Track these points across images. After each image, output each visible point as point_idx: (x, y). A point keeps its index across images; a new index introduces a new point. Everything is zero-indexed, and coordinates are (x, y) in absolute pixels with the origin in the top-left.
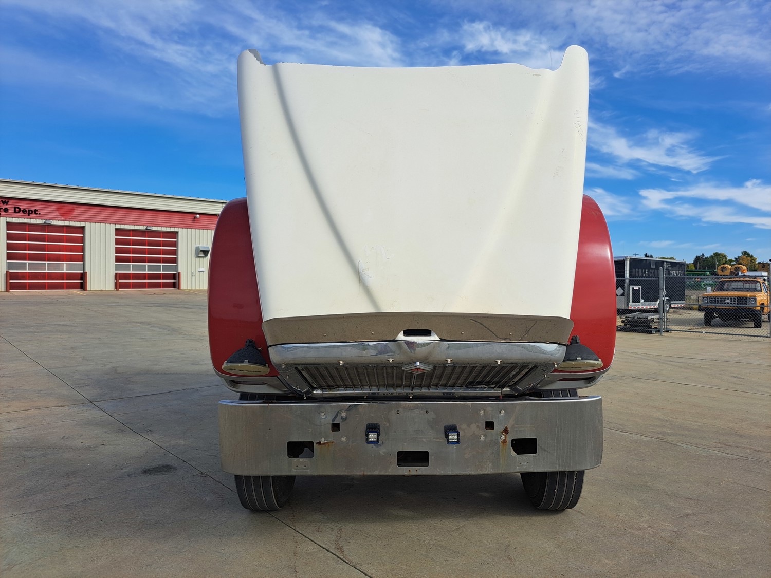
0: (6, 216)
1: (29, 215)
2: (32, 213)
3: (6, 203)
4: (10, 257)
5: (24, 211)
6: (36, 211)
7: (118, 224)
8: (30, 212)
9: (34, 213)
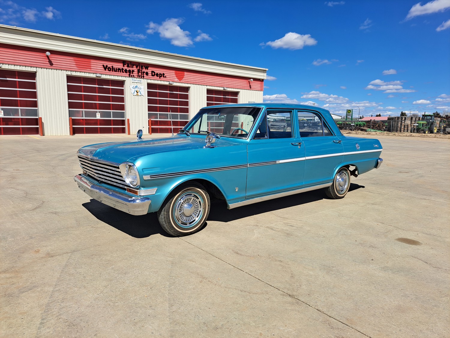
0: (147, 78)
1: (160, 78)
2: (161, 77)
3: (146, 68)
4: (150, 109)
5: (157, 75)
6: (164, 74)
7: (208, 86)
8: (161, 75)
9: (162, 76)
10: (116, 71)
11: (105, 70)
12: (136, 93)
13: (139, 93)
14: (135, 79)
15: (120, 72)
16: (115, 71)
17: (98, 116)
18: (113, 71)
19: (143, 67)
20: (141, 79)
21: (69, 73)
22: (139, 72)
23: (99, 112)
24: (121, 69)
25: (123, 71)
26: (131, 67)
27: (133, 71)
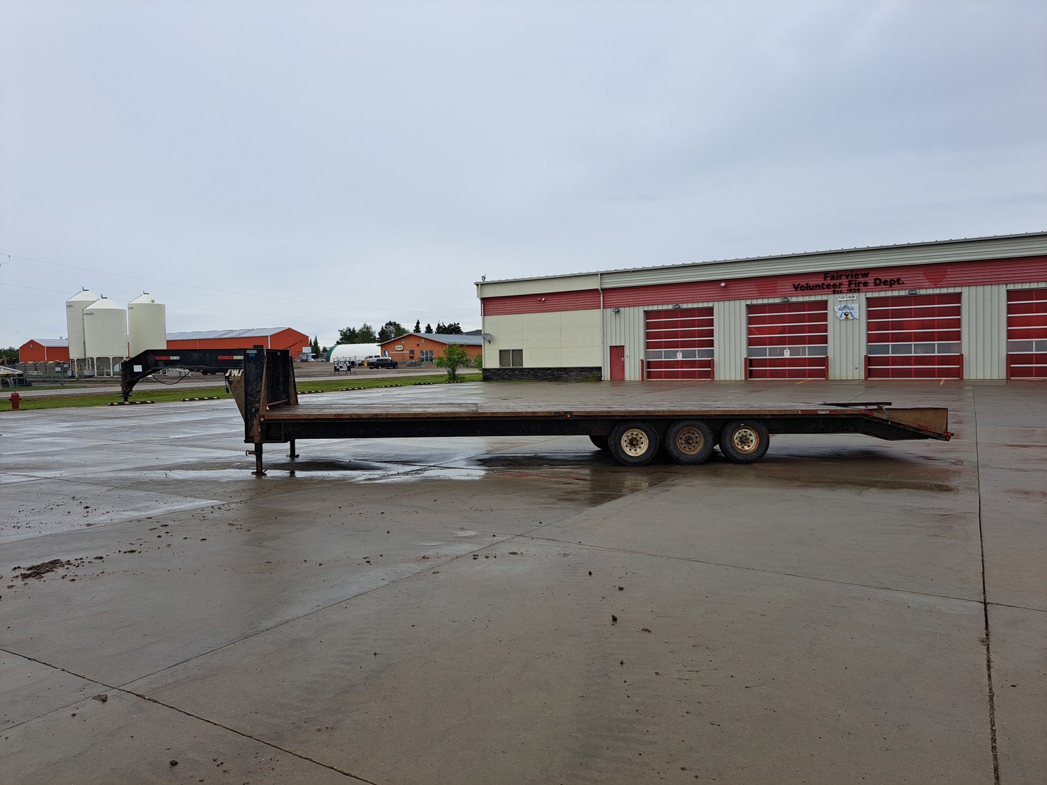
0: (866, 290)
1: (891, 287)
2: (894, 284)
3: (865, 275)
4: (870, 339)
5: (885, 283)
6: (898, 279)
7: (1011, 284)
8: (892, 282)
9: (896, 283)
10: (813, 289)
11: (796, 289)
12: (844, 316)
13: (850, 315)
14: (844, 295)
15: (819, 289)
16: (811, 289)
17: (787, 355)
18: (807, 290)
19: (858, 275)
20: (854, 294)
21: (749, 302)
22: (850, 284)
23: (789, 348)
24: (820, 284)
25: (825, 287)
26: (837, 279)
27: (841, 284)
